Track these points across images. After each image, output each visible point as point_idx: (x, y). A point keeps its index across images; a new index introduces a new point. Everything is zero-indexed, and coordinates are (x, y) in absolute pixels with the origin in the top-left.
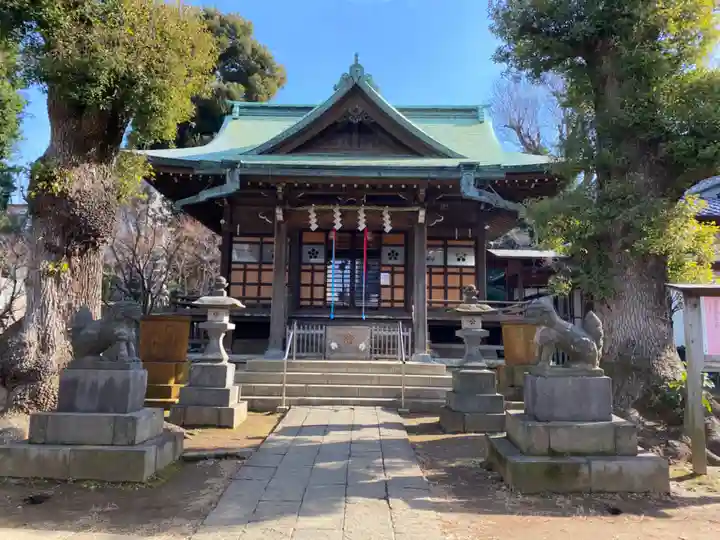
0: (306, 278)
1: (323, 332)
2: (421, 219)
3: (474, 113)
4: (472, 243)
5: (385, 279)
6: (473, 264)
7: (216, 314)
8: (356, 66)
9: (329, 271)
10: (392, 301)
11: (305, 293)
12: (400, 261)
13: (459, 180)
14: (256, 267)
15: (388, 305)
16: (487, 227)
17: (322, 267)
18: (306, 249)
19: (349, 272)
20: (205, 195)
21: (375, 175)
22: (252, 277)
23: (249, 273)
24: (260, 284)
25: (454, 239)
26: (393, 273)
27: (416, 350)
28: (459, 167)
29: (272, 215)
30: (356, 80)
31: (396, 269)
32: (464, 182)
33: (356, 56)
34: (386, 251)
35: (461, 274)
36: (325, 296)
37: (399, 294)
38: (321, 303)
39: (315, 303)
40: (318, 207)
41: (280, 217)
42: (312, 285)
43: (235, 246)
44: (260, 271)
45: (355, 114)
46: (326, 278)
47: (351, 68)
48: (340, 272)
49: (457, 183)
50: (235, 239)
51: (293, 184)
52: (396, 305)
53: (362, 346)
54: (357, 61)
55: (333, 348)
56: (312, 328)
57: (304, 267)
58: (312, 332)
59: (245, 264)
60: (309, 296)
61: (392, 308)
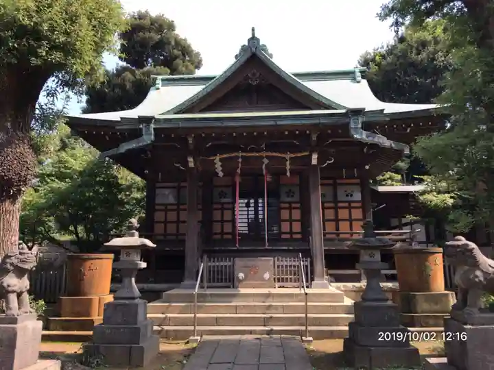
0: (217, 215)
1: (231, 263)
2: (314, 162)
3: (351, 75)
4: (358, 181)
5: (285, 214)
7: (128, 254)
8: (253, 40)
9: (236, 209)
10: (291, 233)
11: (217, 228)
12: (296, 198)
13: (348, 124)
14: (175, 207)
15: (288, 236)
16: (367, 167)
17: (230, 206)
18: (217, 191)
19: (253, 209)
20: (124, 148)
21: (272, 123)
22: (172, 216)
23: (169, 213)
24: (178, 222)
25: (341, 178)
26: (290, 209)
27: (316, 278)
29: (186, 163)
30: (254, 50)
31: (294, 205)
32: (352, 125)
33: (253, 30)
34: (284, 190)
35: (350, 208)
37: (297, 227)
38: (230, 237)
39: (225, 237)
41: (191, 165)
42: (222, 221)
43: (158, 191)
44: (178, 210)
45: (254, 78)
46: (234, 215)
47: (249, 40)
48: (246, 209)
49: (346, 127)
50: (158, 185)
51: (201, 135)
52: (295, 236)
53: (267, 276)
54: (253, 34)
55: (241, 278)
56: (222, 261)
57: (215, 206)
58: (222, 264)
59: (166, 205)
60: (219, 231)
61: (291, 239)
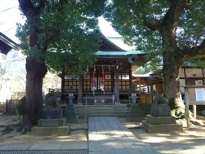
0: (85, 83)
1: (92, 98)
2: (117, 68)
4: (128, 73)
6: (129, 79)
7: (71, 94)
11: (85, 87)
12: (110, 78)
13: (128, 58)
14: (71, 81)
15: (107, 90)
18: (85, 76)
21: (106, 57)
23: (69, 82)
25: (123, 72)
26: (108, 82)
28: (127, 55)
34: (106, 76)
35: (126, 81)
36: (90, 88)
37: (110, 87)
39: (88, 90)
42: (87, 85)
46: (90, 83)
53: (103, 101)
59: (68, 80)
60: (86, 88)
61: (108, 91)
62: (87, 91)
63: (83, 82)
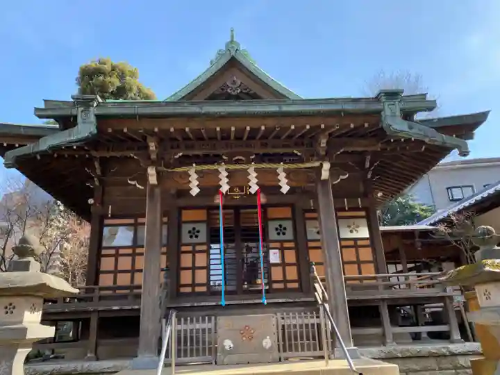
0: (186, 260)
1: (211, 325)
2: (325, 174)
4: (363, 213)
5: (274, 256)
6: (367, 236)
8: (232, 43)
9: (212, 251)
10: (285, 281)
11: (186, 277)
12: (289, 235)
14: (130, 251)
15: (281, 286)
16: (379, 195)
17: (205, 247)
18: (186, 228)
22: (125, 263)
23: (120, 259)
24: (133, 271)
25: (344, 210)
26: (282, 249)
28: (378, 96)
29: (143, 179)
30: (233, 53)
31: (286, 245)
32: (388, 113)
33: (232, 31)
34: (272, 226)
35: (356, 247)
36: (209, 280)
37: (292, 273)
38: (204, 289)
39: (198, 289)
40: (200, 168)
41: (153, 179)
42: (194, 268)
43: (106, 229)
44: (134, 255)
45: (234, 86)
46: (209, 259)
47: (227, 45)
49: (378, 116)
50: (107, 222)
51: (168, 130)
52: (290, 285)
53: (267, 342)
54: (232, 37)
55: (227, 348)
56: (198, 321)
57: (184, 248)
58: (198, 326)
59: (117, 248)
60: (190, 282)
61: (285, 290)
62: (193, 294)
63: (179, 253)
